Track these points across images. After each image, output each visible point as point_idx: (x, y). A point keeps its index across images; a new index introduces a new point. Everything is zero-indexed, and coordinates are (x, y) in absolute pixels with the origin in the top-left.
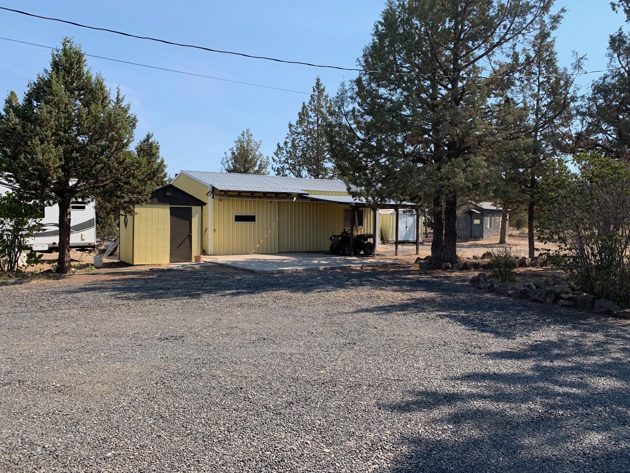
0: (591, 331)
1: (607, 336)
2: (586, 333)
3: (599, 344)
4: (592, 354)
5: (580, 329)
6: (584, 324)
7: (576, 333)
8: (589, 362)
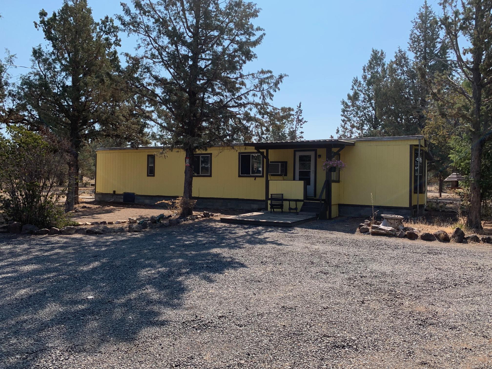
0: (20, 244)
1: (30, 245)
2: (16, 246)
3: (25, 250)
4: (21, 255)
5: (12, 244)
6: (15, 241)
7: (9, 247)
8: (18, 260)
